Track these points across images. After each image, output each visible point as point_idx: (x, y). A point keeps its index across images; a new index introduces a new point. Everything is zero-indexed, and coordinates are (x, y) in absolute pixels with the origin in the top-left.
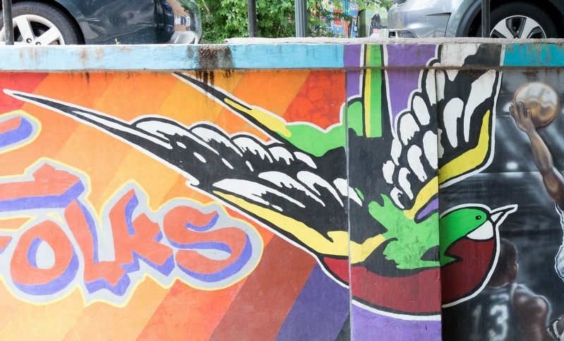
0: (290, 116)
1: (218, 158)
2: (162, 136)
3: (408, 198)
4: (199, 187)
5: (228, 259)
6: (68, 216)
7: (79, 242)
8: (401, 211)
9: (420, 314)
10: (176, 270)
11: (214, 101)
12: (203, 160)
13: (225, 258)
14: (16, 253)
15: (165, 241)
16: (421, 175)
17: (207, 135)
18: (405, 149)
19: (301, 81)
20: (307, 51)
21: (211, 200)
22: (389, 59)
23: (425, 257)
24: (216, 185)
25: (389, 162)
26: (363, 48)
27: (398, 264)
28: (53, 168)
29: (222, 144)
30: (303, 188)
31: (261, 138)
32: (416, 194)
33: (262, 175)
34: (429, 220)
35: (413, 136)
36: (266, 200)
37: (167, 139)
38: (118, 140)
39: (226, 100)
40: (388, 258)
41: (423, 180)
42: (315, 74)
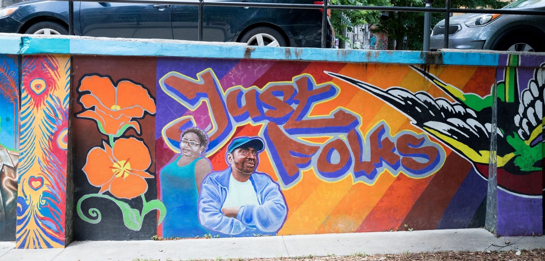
0: (465, 89)
1: (428, 110)
2: (400, 98)
3: (527, 134)
4: (416, 124)
5: (428, 163)
6: (349, 137)
7: (353, 151)
8: (523, 141)
9: (531, 195)
10: (401, 167)
11: (428, 81)
12: (420, 111)
13: (426, 162)
14: (321, 155)
15: (396, 152)
16: (534, 123)
17: (423, 98)
18: (526, 109)
19: (473, 72)
20: (481, 57)
21: (422, 131)
22: (521, 62)
23: (535, 165)
24: (425, 124)
25: (518, 116)
26: (509, 56)
27: (521, 168)
28: (344, 112)
29: (430, 103)
30: (468, 127)
31: (450, 100)
32: (531, 132)
33: (449, 120)
34: (537, 146)
35: (530, 103)
36: (449, 133)
37: (403, 99)
38: (378, 99)
39: (434, 80)
40: (516, 165)
41: (534, 125)
42: (480, 68)
